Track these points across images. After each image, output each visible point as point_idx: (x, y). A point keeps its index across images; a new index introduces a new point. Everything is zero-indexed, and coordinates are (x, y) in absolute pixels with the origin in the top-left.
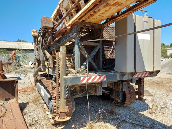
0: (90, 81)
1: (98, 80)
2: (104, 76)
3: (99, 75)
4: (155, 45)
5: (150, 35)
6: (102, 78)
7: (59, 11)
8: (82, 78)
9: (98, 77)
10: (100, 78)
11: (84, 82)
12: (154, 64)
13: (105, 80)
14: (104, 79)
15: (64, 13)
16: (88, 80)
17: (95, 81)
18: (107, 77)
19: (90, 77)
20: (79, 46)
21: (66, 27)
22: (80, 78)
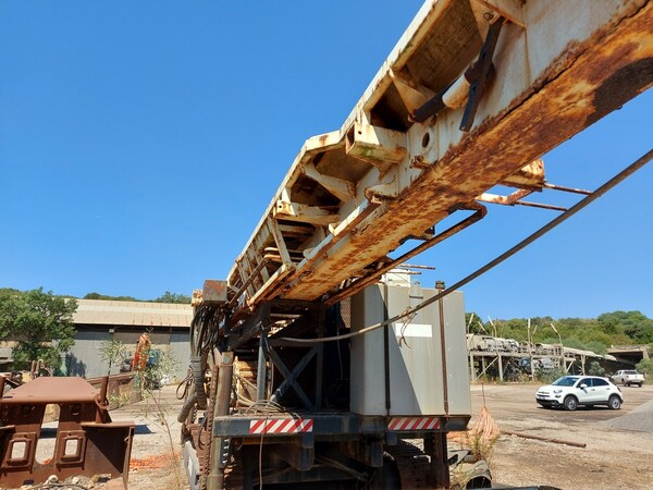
0: (272, 431)
1: (293, 428)
2: (308, 421)
3: (296, 418)
4: (447, 350)
5: (430, 327)
6: (302, 426)
7: (237, 271)
8: (253, 424)
9: (293, 422)
10: (297, 424)
11: (259, 431)
12: (446, 398)
13: (310, 430)
14: (307, 427)
15: (245, 278)
16: (266, 429)
17: (285, 431)
18: (315, 423)
19: (274, 422)
20: (264, 350)
21: (247, 307)
22: (250, 421)
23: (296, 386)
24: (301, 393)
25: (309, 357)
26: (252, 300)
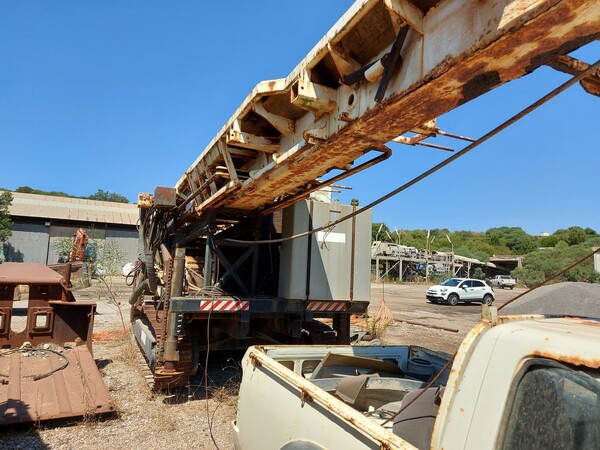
0: (217, 309)
1: (234, 307)
2: (245, 303)
3: (236, 300)
4: (356, 253)
5: (344, 235)
6: (241, 306)
7: (186, 181)
8: (202, 303)
9: (234, 303)
10: (237, 305)
11: (207, 308)
12: (352, 289)
13: (247, 309)
14: (244, 307)
15: (194, 189)
16: (213, 307)
17: (228, 309)
18: (250, 304)
19: (219, 302)
20: (211, 248)
21: (195, 212)
22: (200, 301)
23: (235, 276)
24: (239, 281)
25: (247, 255)
26: (201, 207)
